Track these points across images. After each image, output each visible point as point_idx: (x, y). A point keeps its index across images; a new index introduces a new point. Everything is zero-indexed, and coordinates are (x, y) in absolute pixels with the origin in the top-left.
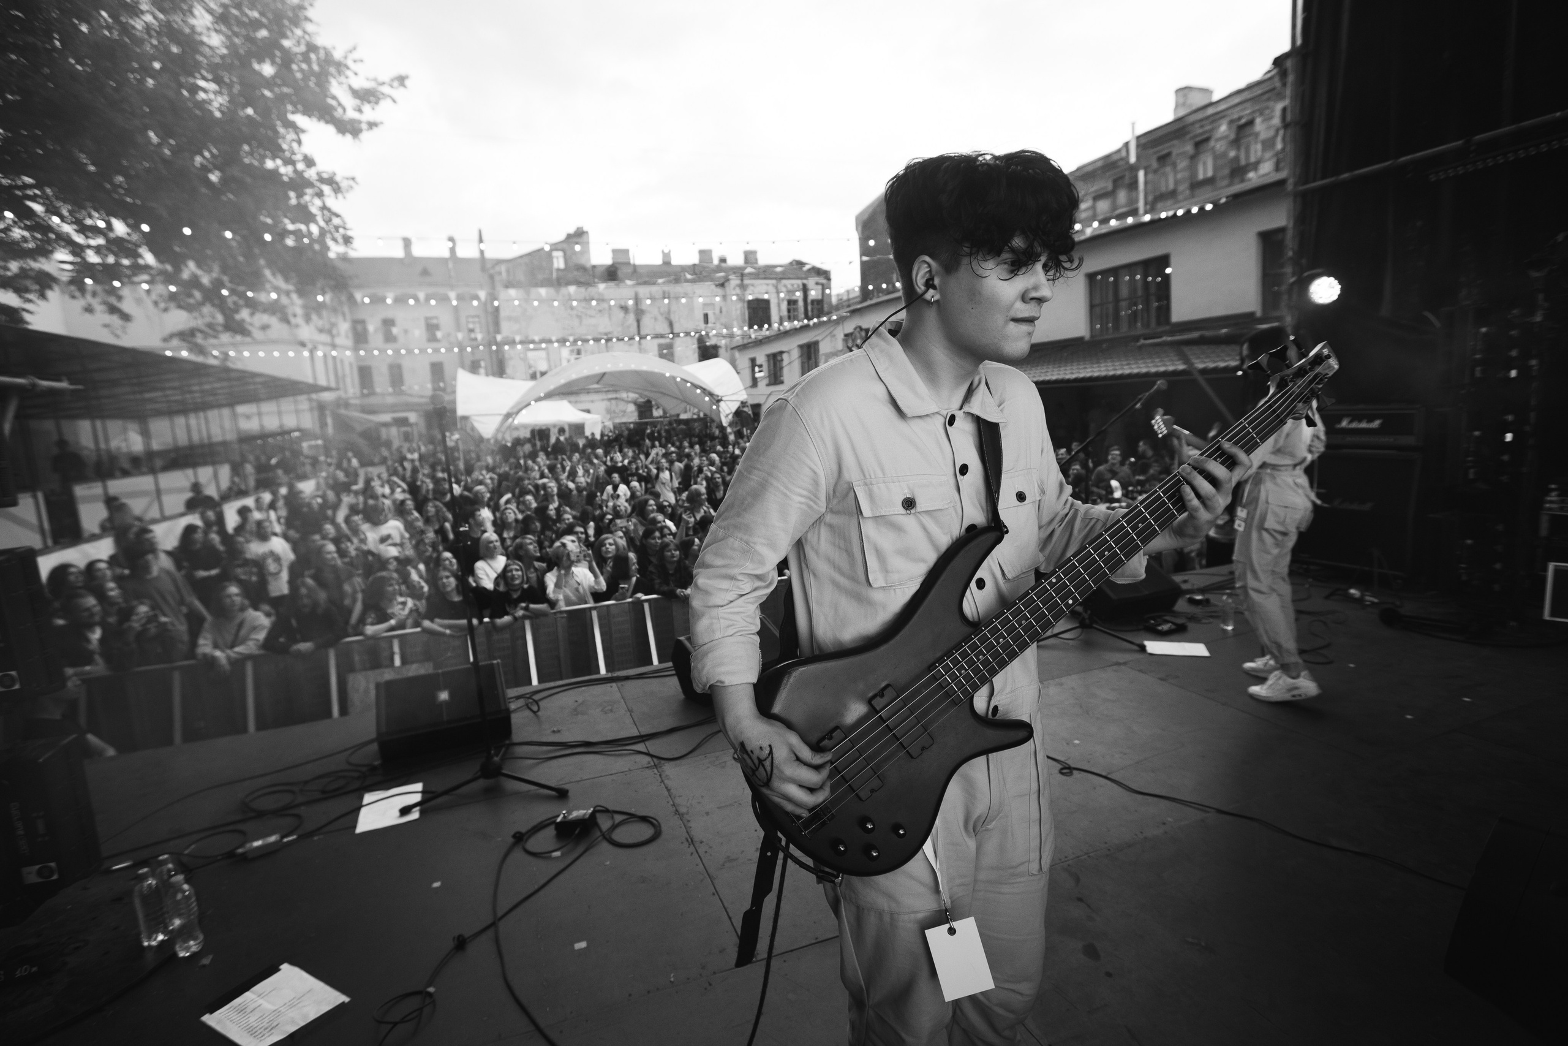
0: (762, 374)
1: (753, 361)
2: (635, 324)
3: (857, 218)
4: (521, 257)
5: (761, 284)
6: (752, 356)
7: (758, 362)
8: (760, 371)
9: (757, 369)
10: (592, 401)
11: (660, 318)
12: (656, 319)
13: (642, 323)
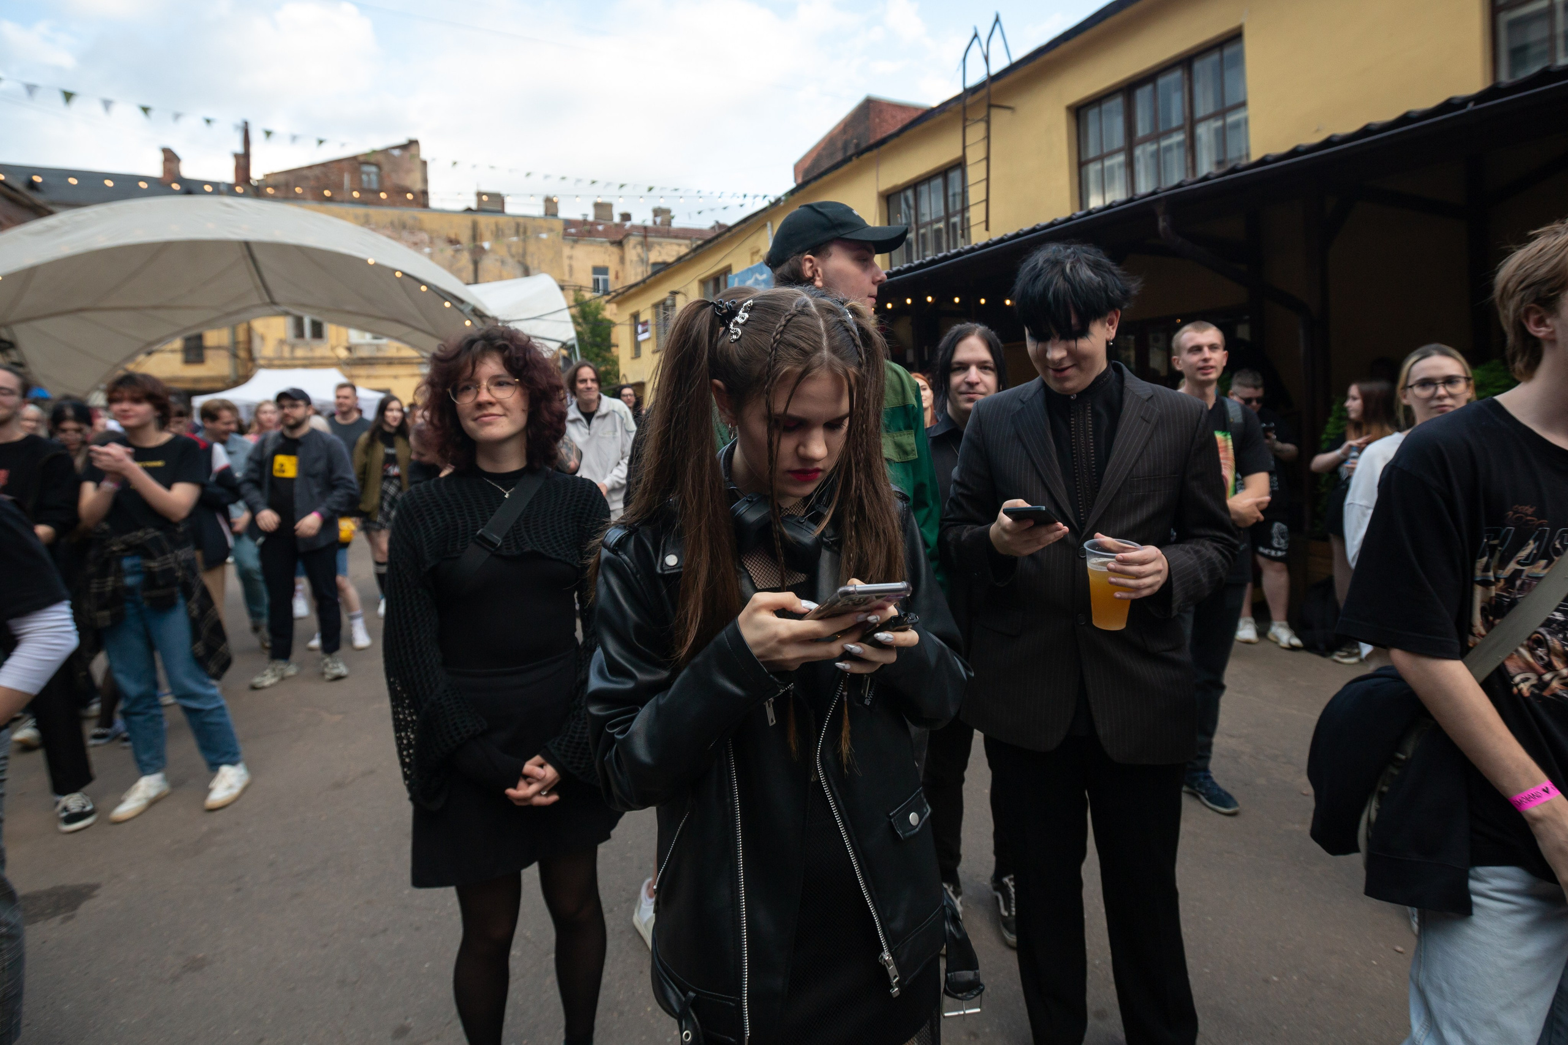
0: (646, 336)
1: (635, 317)
2: (471, 267)
3: (796, 167)
4: (310, 167)
5: (671, 244)
6: (633, 310)
7: (642, 319)
8: (644, 332)
9: (640, 329)
10: (396, 377)
11: (510, 261)
12: (503, 262)
13: (480, 266)
